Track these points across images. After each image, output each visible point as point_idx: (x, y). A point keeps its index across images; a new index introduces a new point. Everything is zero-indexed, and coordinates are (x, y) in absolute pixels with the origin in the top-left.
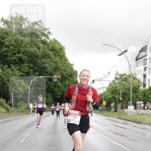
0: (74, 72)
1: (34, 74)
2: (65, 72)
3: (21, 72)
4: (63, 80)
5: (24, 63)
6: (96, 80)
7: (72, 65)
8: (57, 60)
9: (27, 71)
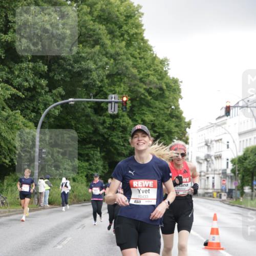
0: (168, 86)
1: (50, 91)
2: (141, 84)
3: (12, 88)
4: (136, 109)
5: (22, 62)
6: (234, 107)
7: (164, 63)
8: (118, 49)
9: (29, 84)
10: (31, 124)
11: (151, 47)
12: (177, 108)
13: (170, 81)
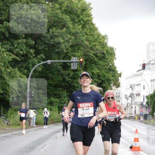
0: (107, 51)
1: (36, 56)
2: (91, 51)
3: (13, 55)
4: (88, 66)
5: (19, 39)
6: (148, 64)
7: (105, 38)
8: (77, 30)
9: (24, 53)
10: (25, 76)
11: (97, 28)
12: (113, 65)
13: (108, 49)
